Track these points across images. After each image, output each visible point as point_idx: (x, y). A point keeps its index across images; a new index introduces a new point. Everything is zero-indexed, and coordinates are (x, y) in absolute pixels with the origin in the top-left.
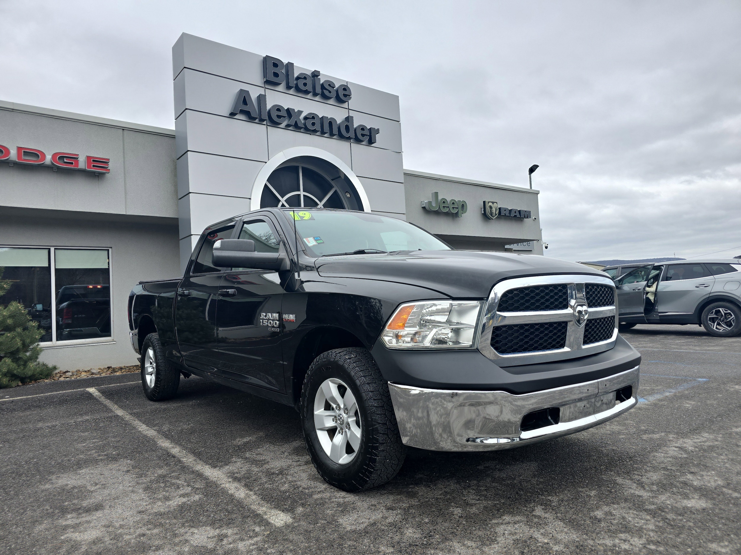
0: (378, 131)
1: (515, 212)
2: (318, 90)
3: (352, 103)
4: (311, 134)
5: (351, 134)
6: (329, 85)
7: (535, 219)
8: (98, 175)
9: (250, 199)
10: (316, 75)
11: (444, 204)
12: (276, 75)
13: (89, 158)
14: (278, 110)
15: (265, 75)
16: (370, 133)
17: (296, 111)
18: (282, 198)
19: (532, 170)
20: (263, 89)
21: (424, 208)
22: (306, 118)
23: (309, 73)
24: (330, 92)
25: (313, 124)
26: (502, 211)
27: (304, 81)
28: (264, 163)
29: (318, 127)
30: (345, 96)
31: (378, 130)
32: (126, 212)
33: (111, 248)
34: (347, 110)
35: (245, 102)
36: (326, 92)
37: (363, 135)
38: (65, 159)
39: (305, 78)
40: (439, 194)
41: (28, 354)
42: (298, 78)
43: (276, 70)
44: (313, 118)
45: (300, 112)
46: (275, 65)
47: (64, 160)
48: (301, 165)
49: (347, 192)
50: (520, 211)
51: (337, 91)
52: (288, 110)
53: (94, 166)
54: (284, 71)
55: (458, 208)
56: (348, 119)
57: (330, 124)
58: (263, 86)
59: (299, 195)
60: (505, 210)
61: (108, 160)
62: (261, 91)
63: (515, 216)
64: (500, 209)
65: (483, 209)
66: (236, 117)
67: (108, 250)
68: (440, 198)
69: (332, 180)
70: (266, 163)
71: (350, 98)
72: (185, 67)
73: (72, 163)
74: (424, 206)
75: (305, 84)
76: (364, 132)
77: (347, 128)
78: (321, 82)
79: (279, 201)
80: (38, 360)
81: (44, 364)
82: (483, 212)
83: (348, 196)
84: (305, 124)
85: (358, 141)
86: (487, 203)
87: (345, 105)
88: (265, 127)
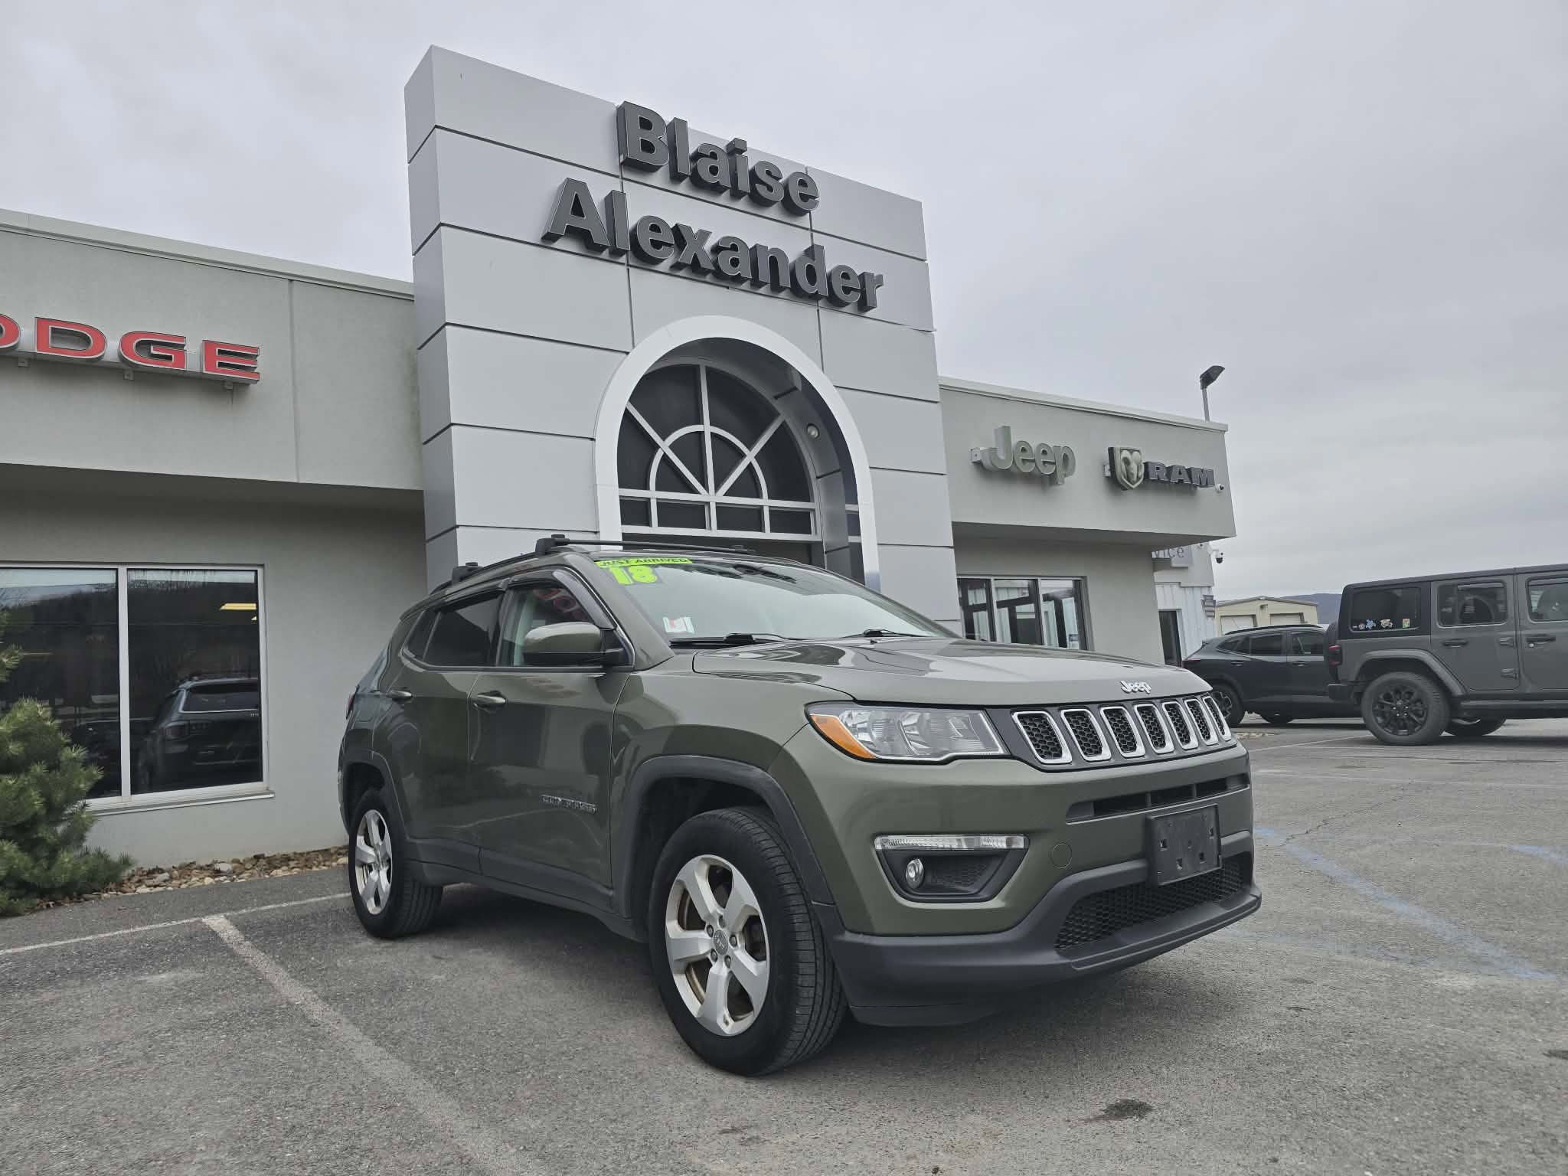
0: (879, 281)
1: (1180, 473)
2: (744, 184)
3: (819, 216)
4: (728, 288)
5: (821, 288)
6: (769, 173)
7: (1222, 488)
8: (231, 388)
9: (592, 439)
10: (736, 149)
11: (1024, 454)
12: (647, 147)
13: (209, 345)
14: (655, 228)
15: (622, 145)
16: (863, 285)
17: (695, 231)
18: (664, 439)
19: (1208, 378)
20: (618, 181)
21: (979, 464)
22: (717, 249)
23: (723, 146)
24: (770, 189)
25: (735, 263)
26: (1151, 472)
27: (712, 163)
28: (624, 355)
29: (744, 270)
30: (804, 198)
31: (880, 277)
32: (298, 476)
33: (262, 566)
34: (809, 232)
35: (577, 210)
36: (762, 190)
37: (847, 290)
38: (152, 348)
39: (713, 156)
40: (1012, 431)
41: (60, 829)
42: (697, 156)
43: (647, 135)
44: (734, 248)
45: (704, 235)
46: (646, 124)
47: (149, 352)
48: (703, 363)
49: (810, 425)
50: (1189, 471)
51: (786, 187)
52: (677, 230)
53: (220, 364)
54: (664, 139)
55: (1054, 463)
56: (812, 252)
57: (773, 262)
58: (618, 173)
59: (701, 434)
60: (1158, 469)
61: (256, 349)
62: (615, 185)
63: (1181, 481)
64: (1146, 464)
65: (1108, 467)
66: (557, 245)
67: (256, 571)
68: (1014, 440)
69: (776, 398)
70: (627, 353)
71: (816, 204)
72: (436, 127)
73: (170, 358)
74: (978, 459)
75: (714, 170)
76: (849, 284)
77: (811, 274)
78: (750, 167)
79: (656, 447)
80: (84, 844)
81: (99, 853)
82: (1108, 474)
83: (814, 433)
84: (715, 263)
85: (834, 302)
86: (1117, 453)
87: (804, 221)
88: (624, 269)
